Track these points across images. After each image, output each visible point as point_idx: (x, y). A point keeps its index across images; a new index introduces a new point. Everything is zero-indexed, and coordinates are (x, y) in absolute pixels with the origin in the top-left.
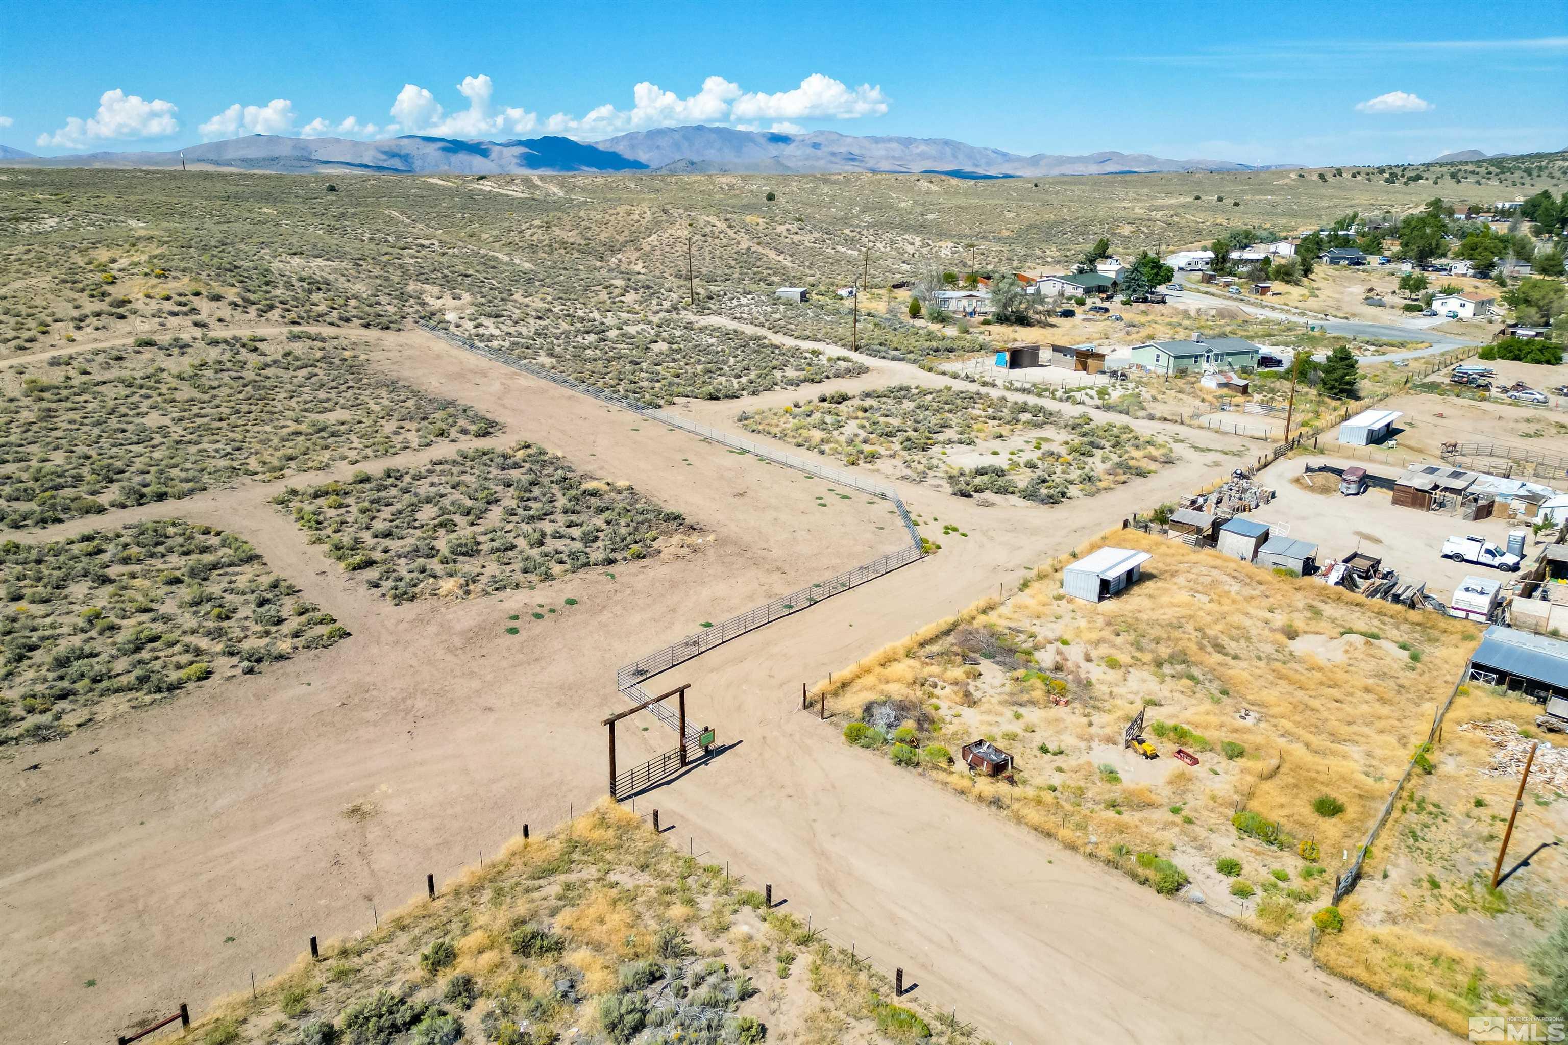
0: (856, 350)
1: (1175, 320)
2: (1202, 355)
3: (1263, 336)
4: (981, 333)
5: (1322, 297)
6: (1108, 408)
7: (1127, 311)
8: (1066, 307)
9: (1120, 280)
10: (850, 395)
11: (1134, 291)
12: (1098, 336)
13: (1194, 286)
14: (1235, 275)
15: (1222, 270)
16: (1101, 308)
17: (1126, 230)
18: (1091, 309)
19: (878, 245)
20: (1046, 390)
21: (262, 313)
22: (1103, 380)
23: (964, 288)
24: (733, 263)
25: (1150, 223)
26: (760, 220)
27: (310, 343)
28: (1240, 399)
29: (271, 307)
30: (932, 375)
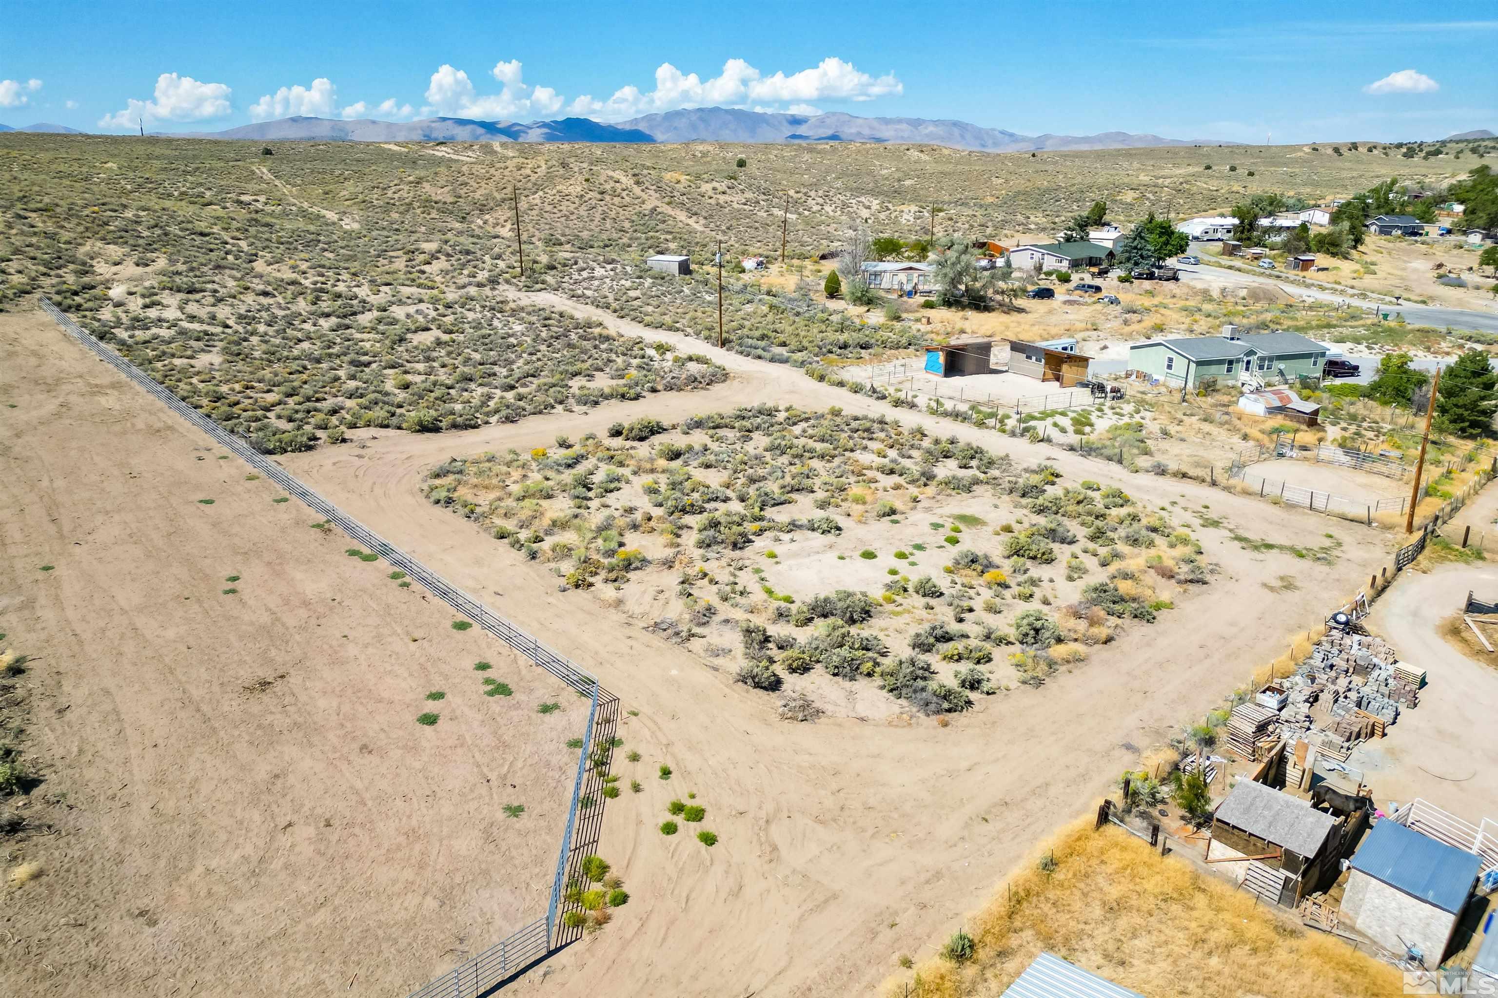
0: (723, 345)
1: (1191, 303)
2: (1238, 361)
3: (1319, 327)
4: (918, 320)
5: (1380, 275)
6: (1088, 450)
7: (1127, 291)
8: (1044, 284)
9: (1118, 250)
10: (666, 424)
11: (1136, 264)
12: (1083, 325)
13: (1213, 259)
14: (1265, 246)
15: (1249, 239)
16: (1090, 287)
17: (1129, 196)
18: (1077, 288)
19: (828, 208)
20: (993, 415)
22: (1082, 398)
23: (909, 258)
24: (627, 225)
25: (1156, 189)
26: (683, 178)
28: (1307, 436)
30: (824, 386)
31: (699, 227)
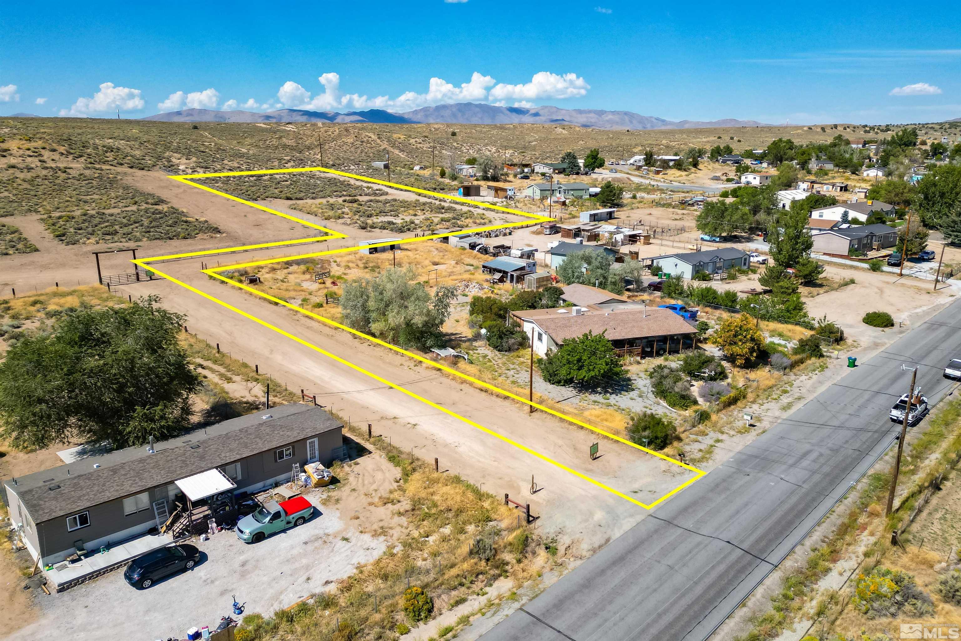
2: (556, 190)
11: (572, 169)
13: (628, 171)
15: (649, 164)
21: (75, 158)
26: (402, 137)
27: (95, 171)
29: (81, 156)
31: (403, 156)
